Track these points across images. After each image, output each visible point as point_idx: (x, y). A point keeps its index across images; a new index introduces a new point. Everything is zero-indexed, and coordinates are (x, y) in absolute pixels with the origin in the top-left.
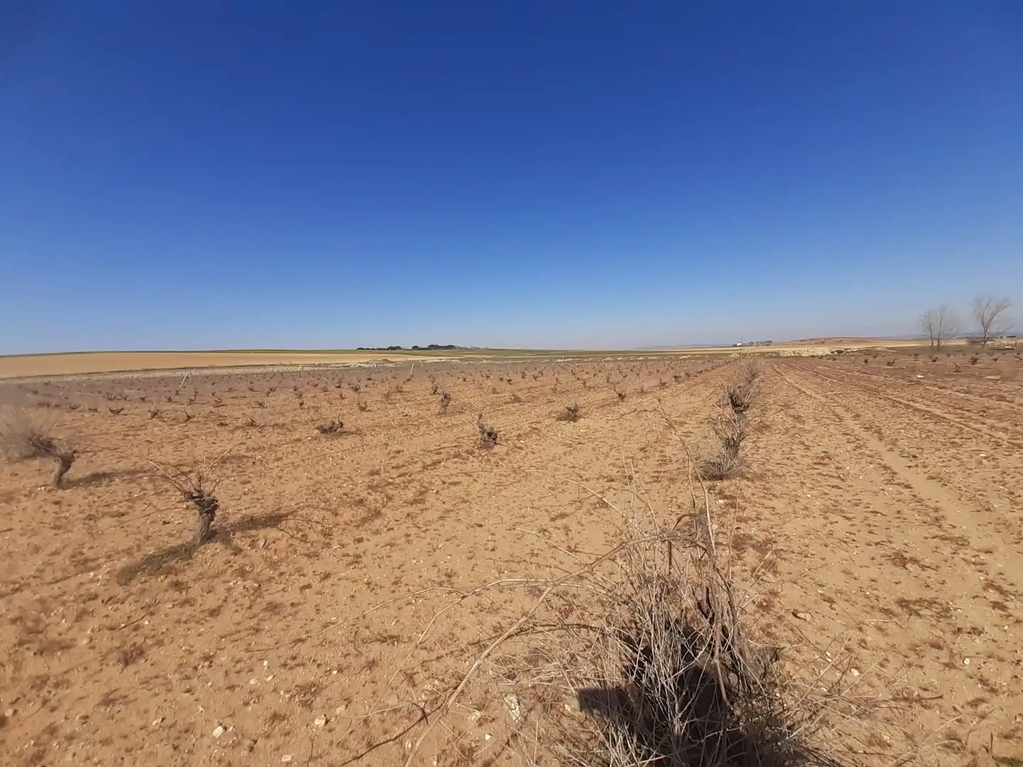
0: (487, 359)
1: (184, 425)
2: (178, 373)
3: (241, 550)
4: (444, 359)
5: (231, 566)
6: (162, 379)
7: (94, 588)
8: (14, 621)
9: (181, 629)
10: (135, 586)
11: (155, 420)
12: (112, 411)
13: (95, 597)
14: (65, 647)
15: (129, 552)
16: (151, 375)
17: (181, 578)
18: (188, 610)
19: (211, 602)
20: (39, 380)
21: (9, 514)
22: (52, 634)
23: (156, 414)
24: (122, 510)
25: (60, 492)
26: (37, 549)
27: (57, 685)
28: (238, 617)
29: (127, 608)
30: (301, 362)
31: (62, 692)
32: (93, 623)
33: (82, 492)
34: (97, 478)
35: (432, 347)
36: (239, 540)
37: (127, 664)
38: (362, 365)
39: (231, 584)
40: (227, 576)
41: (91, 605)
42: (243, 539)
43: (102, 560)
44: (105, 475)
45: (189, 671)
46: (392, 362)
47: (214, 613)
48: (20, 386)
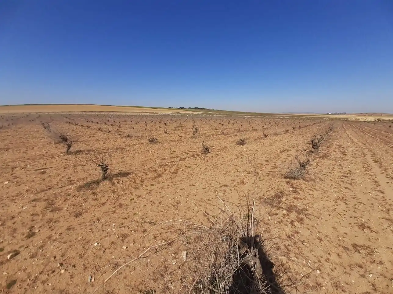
0: (216, 114)
1: (108, 134)
2: (110, 113)
3: (114, 184)
4: (200, 113)
5: (111, 189)
6: (104, 115)
7: (70, 191)
8: (45, 200)
9: (93, 208)
10: (81, 193)
11: (100, 131)
12: (88, 127)
13: (70, 195)
14: (60, 210)
15: (83, 179)
16: (102, 113)
17: (95, 191)
18: (96, 202)
19: (103, 200)
20: (68, 113)
21: (52, 162)
22: (57, 205)
23: (100, 129)
24: (84, 164)
25: (67, 156)
26: (58, 175)
27: (55, 222)
28: (110, 207)
29: (78, 199)
30: (149, 112)
31: (56, 224)
32: (69, 203)
33: (74, 156)
34: (78, 152)
35: (196, 108)
36: (115, 180)
37: (76, 217)
38: (170, 114)
39: (110, 195)
40: (109, 192)
41: (68, 197)
42: (116, 180)
43: (75, 181)
44: (81, 151)
45: (92, 223)
46: (181, 113)
47: (103, 204)
48: (62, 115)
